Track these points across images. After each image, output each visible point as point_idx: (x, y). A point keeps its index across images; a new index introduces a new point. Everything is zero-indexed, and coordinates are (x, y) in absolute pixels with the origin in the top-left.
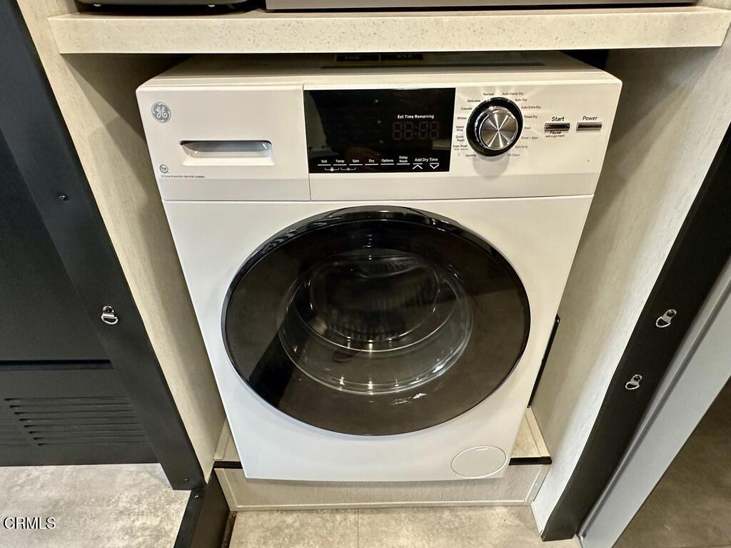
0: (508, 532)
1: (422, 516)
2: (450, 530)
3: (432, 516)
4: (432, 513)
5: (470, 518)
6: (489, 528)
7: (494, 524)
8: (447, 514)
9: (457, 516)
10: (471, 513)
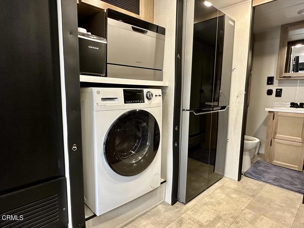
0: (165, 208)
1: (143, 217)
2: (152, 215)
3: (146, 215)
4: (145, 215)
5: (155, 211)
6: (160, 210)
7: (161, 209)
8: (149, 213)
9: (151, 212)
10: (154, 210)
